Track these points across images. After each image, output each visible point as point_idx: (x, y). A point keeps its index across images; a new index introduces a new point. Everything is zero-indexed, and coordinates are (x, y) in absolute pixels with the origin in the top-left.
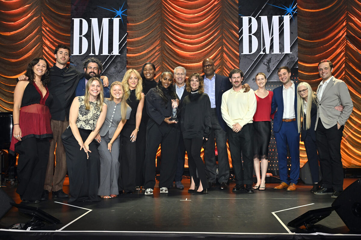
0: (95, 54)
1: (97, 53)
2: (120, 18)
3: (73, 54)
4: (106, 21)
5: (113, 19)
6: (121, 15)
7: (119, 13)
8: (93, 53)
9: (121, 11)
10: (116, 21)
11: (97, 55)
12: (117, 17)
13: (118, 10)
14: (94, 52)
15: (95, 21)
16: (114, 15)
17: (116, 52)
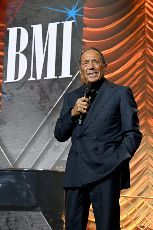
0: (36, 78)
1: (39, 77)
2: (73, 21)
3: (6, 80)
4: (53, 27)
5: (63, 24)
6: (76, 16)
7: (72, 13)
8: (33, 77)
9: (76, 10)
10: (68, 26)
11: (39, 80)
12: (68, 20)
13: (71, 9)
14: (35, 76)
15: (37, 29)
16: (64, 18)
17: (66, 73)
